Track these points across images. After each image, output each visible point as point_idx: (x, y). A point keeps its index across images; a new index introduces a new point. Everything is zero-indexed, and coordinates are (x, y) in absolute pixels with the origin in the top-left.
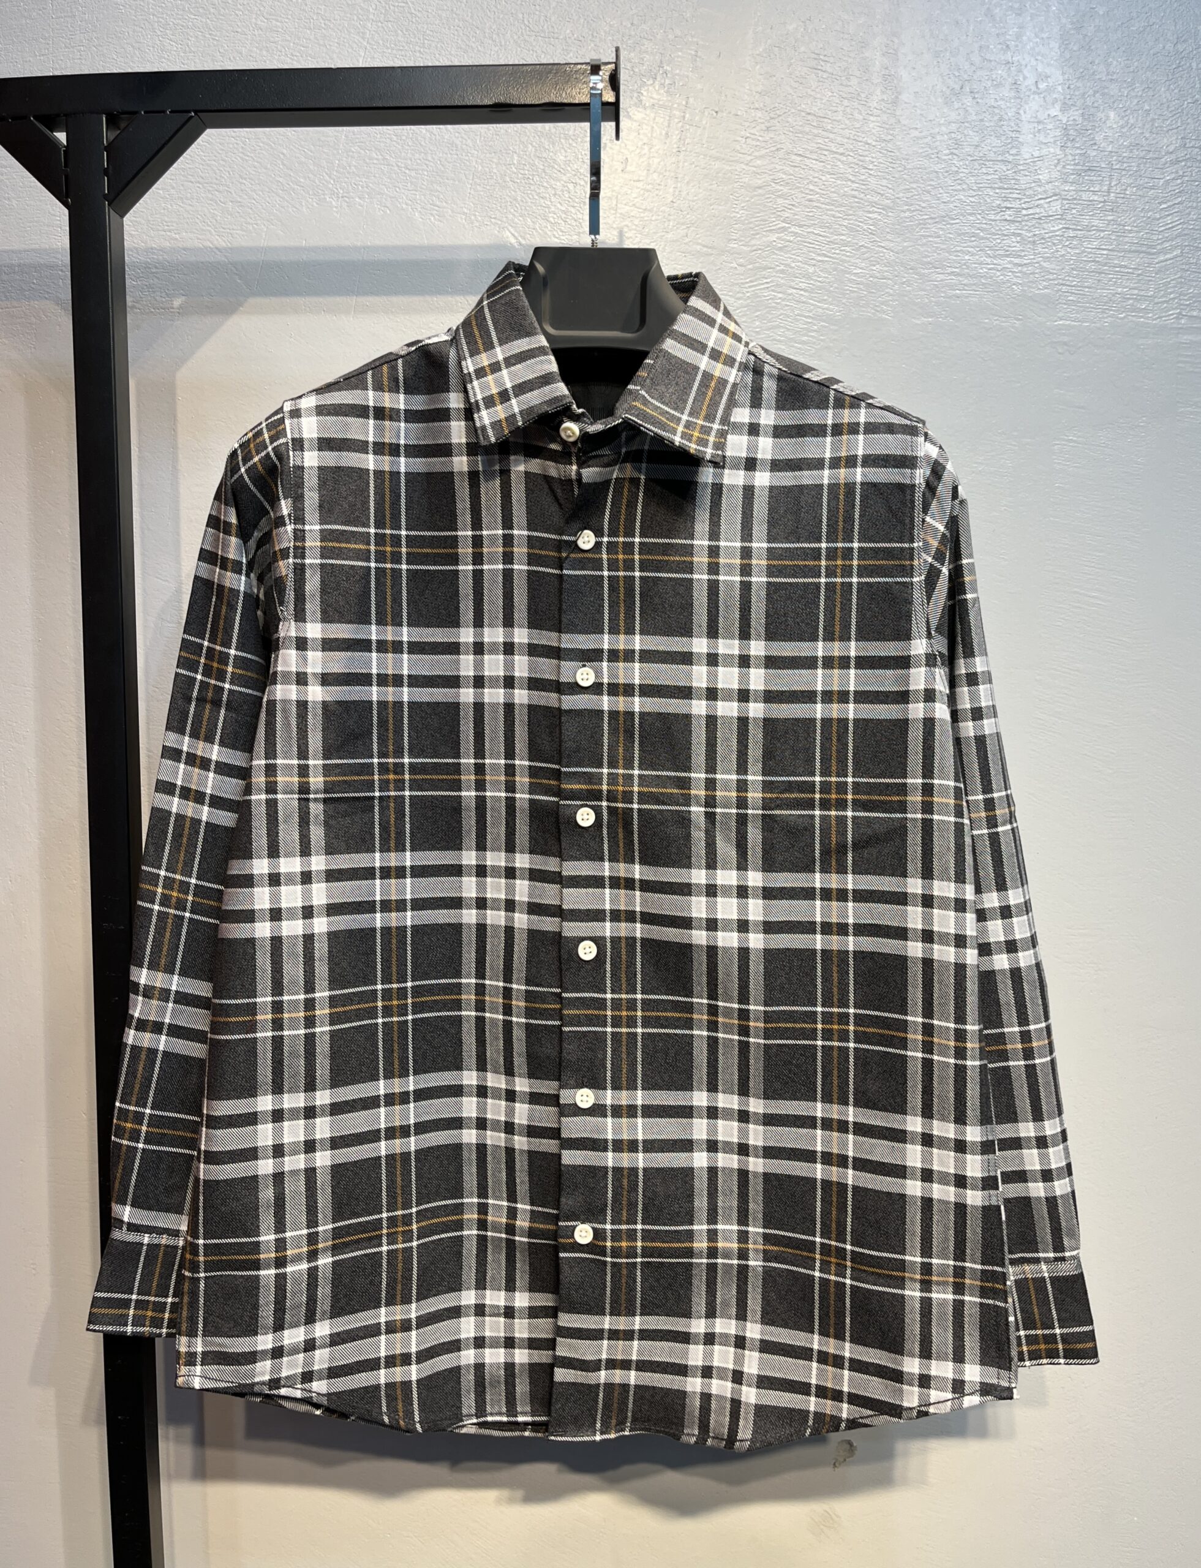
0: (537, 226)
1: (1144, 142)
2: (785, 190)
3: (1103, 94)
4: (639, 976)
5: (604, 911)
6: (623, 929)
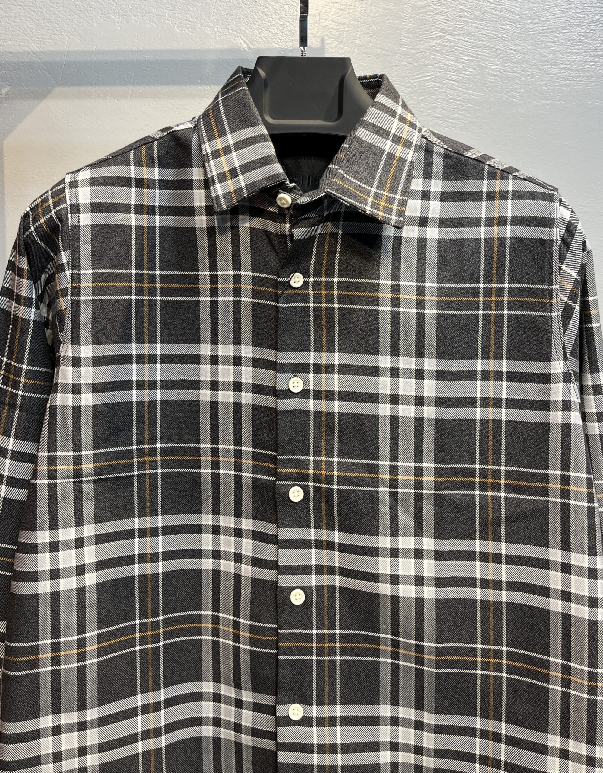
0: (262, 35)
4: (338, 616)
5: (311, 566)
6: (326, 580)
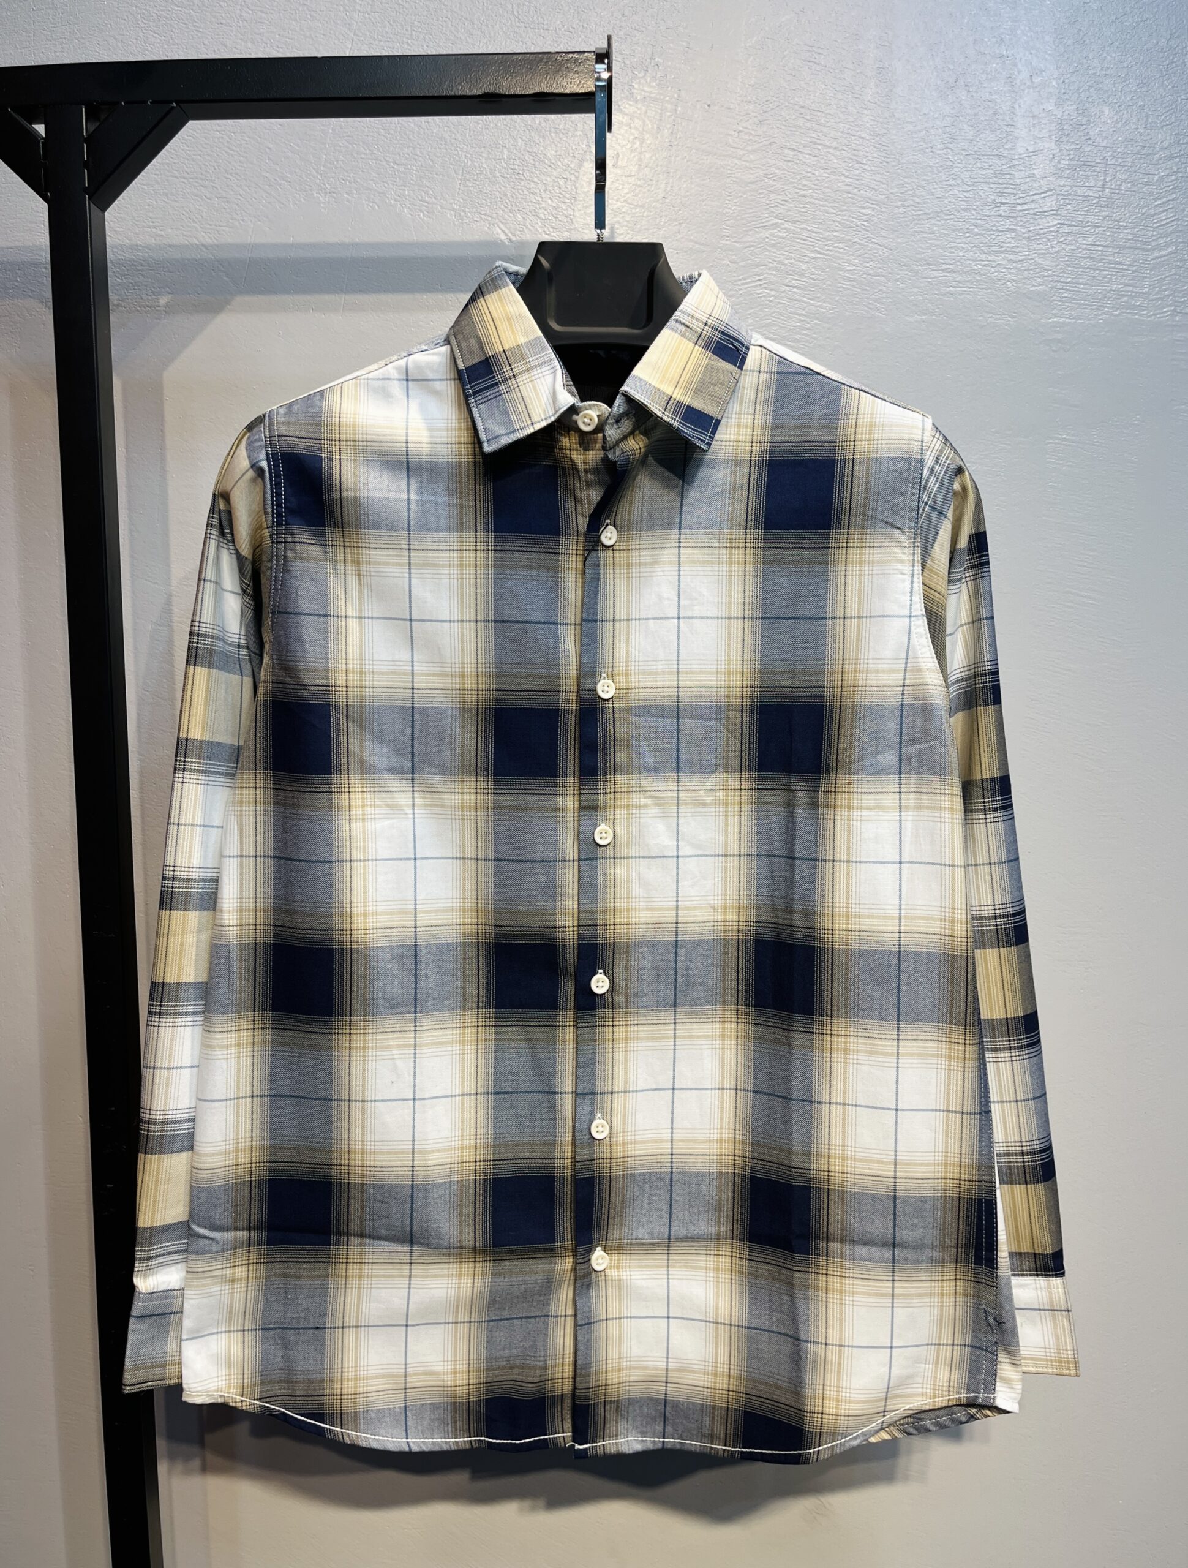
1: (1139, 137)
2: (779, 185)
3: (1098, 89)
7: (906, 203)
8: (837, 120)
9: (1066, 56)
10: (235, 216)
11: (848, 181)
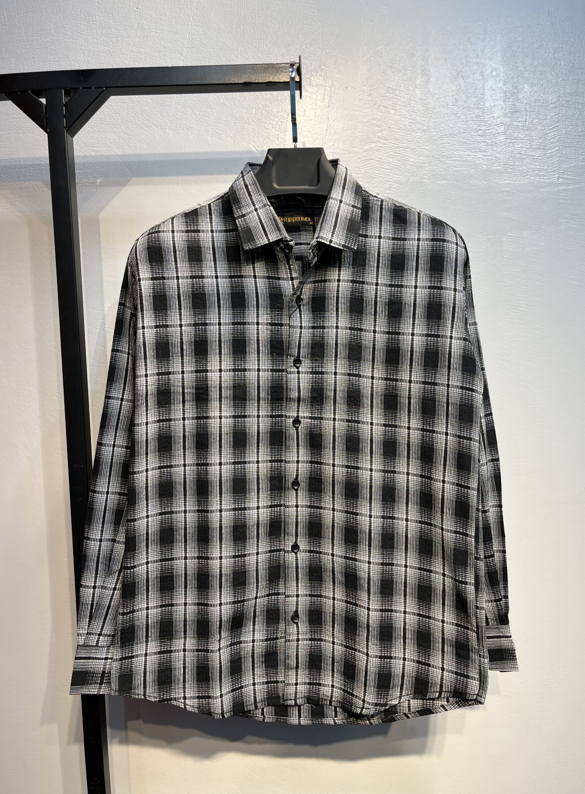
1: (541, 99)
2: (379, 123)
3: (522, 77)
7: (437, 130)
8: (404, 93)
9: (507, 62)
10: (131, 141)
11: (410, 121)
